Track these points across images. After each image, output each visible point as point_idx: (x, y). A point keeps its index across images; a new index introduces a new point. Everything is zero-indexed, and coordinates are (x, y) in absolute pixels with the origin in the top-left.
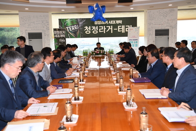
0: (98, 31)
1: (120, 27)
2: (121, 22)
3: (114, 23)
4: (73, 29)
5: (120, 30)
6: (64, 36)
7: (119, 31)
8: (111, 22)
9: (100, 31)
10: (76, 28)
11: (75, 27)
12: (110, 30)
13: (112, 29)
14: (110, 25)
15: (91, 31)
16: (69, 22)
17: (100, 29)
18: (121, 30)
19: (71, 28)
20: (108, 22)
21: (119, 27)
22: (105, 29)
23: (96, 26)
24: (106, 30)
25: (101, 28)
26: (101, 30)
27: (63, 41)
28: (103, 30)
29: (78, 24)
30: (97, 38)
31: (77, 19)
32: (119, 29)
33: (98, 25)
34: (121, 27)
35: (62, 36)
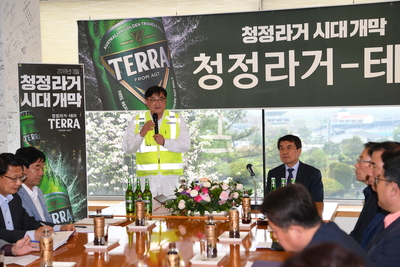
0: (261, 74)
1: (374, 56)
2: (378, 25)
3: (343, 32)
4: (141, 66)
5: (374, 68)
6: (77, 100)
7: (368, 74)
8: (327, 30)
9: (269, 78)
10: (154, 63)
11: (150, 60)
12: (322, 70)
13: (329, 64)
14: (321, 44)
15: (228, 78)
16: (122, 36)
17: (269, 68)
18: (383, 67)
19: (132, 64)
20: (312, 30)
21: (368, 51)
22: (293, 64)
23: (247, 50)
24: (299, 71)
25: (275, 60)
26: (275, 72)
27: (68, 123)
28: (285, 71)
29: (166, 45)
30: (256, 112)
31: (159, 21)
32: (368, 62)
33: (261, 48)
34: (383, 55)
35: (64, 100)
